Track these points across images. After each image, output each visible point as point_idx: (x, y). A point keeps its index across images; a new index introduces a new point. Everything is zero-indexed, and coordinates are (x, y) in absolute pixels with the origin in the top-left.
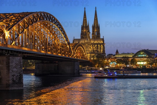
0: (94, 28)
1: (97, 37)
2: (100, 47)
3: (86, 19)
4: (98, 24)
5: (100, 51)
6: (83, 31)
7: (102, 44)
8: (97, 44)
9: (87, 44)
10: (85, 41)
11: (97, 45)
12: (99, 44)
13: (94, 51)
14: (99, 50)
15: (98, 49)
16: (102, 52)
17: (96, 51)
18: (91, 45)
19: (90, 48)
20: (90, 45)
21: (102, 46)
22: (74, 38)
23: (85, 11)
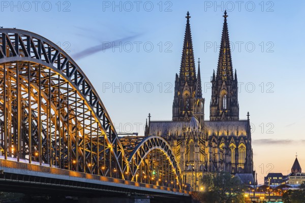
0: (217, 85)
1: (226, 115)
2: (237, 149)
3: (191, 54)
4: (231, 70)
5: (237, 164)
6: (181, 95)
7: (245, 138)
8: (228, 140)
9: (191, 140)
10: (184, 129)
11: (227, 144)
12: (232, 140)
13: (215, 162)
14: (233, 161)
15: (228, 157)
16: (243, 167)
17: (221, 162)
18: (207, 143)
19: (203, 152)
20: (203, 143)
21: (242, 147)
22: (149, 117)
23: (188, 26)
